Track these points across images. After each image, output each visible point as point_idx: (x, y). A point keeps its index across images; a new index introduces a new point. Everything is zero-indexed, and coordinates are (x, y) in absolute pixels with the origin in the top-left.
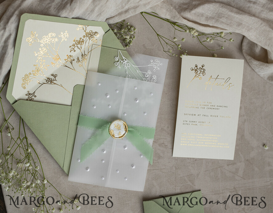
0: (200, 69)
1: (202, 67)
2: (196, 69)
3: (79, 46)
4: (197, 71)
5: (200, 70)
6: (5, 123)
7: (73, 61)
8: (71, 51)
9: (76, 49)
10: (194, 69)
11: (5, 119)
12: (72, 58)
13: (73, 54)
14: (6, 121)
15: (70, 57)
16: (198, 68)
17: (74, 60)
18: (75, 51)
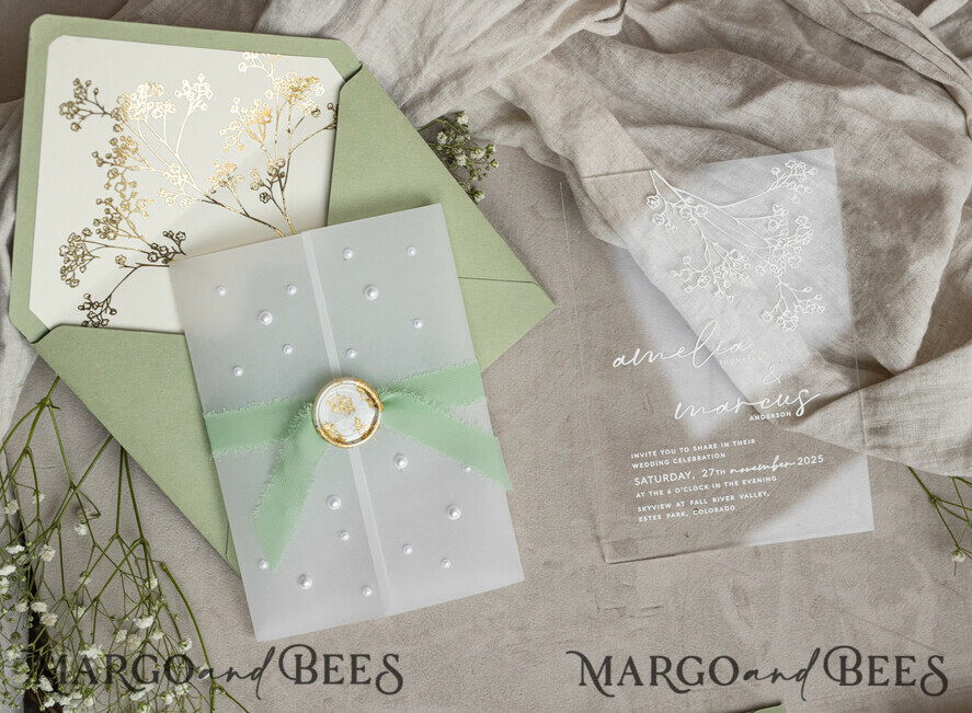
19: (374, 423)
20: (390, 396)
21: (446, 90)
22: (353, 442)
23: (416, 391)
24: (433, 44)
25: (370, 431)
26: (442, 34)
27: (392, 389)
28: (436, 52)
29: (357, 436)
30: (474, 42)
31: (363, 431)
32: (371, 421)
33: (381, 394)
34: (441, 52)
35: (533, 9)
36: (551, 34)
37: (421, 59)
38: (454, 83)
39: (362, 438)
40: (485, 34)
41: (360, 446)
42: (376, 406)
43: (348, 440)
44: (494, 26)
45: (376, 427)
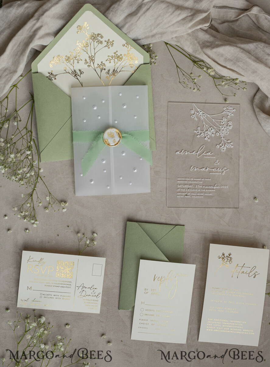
0: (227, 257)
1: (229, 255)
2: (223, 257)
3: (116, 60)
4: (224, 259)
5: (227, 259)
6: (14, 113)
7: (103, 70)
8: (106, 60)
9: (112, 61)
10: (221, 257)
11: (16, 110)
12: (104, 67)
13: (107, 64)
14: (17, 111)
15: (103, 65)
16: (225, 256)
17: (105, 69)
18: (110, 62)
19: (119, 142)
20: (124, 135)
21: (157, 36)
22: (112, 146)
23: (131, 135)
24: (158, 25)
25: (117, 143)
26: (161, 23)
27: (125, 133)
28: (158, 27)
29: (114, 144)
30: (169, 26)
31: (115, 143)
32: (118, 141)
33: (122, 133)
34: (160, 27)
35: (187, 20)
36: (190, 28)
37: (153, 28)
38: (160, 35)
39: (115, 145)
40: (173, 25)
41: (113, 147)
42: (120, 137)
43: (111, 145)
44: (176, 23)
45: (119, 143)
